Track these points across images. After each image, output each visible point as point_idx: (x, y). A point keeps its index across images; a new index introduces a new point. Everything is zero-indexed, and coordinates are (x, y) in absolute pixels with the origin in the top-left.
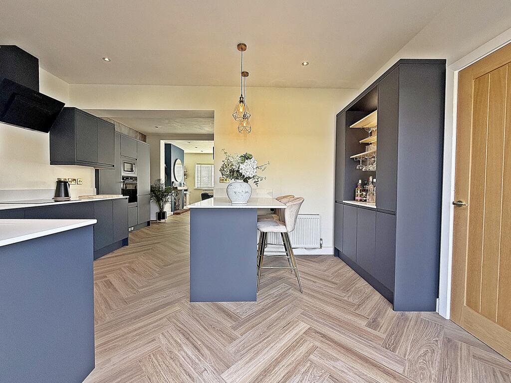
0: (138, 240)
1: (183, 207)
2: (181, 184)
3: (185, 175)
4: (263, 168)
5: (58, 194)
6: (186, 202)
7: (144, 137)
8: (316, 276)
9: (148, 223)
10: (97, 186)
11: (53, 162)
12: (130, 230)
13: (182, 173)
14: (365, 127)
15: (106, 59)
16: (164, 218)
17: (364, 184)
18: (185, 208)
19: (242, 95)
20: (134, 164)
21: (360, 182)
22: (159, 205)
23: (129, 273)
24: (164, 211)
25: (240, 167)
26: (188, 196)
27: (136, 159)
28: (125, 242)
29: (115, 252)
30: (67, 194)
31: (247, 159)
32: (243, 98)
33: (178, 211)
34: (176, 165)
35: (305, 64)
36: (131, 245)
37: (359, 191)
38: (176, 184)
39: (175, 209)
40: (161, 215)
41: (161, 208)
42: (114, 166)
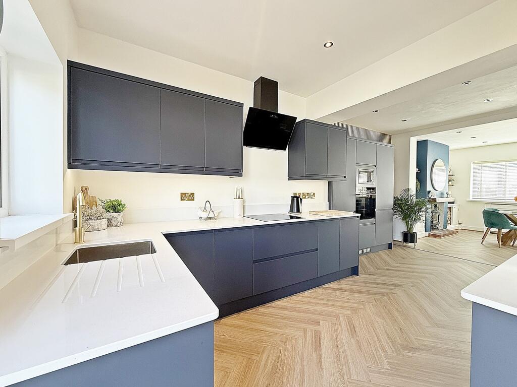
0: (372, 270)
1: (445, 227)
2: (442, 194)
3: (449, 181)
6: (450, 219)
7: (388, 137)
9: (390, 246)
10: (329, 200)
11: (291, 177)
13: (445, 178)
16: (412, 241)
18: (449, 227)
20: (372, 172)
22: (407, 224)
23: (347, 333)
24: (414, 231)
26: (454, 211)
27: (376, 166)
28: (355, 271)
29: (342, 281)
33: (436, 232)
34: (434, 168)
36: (362, 277)
38: (434, 195)
39: (431, 227)
40: (409, 237)
41: (410, 227)
42: (345, 177)
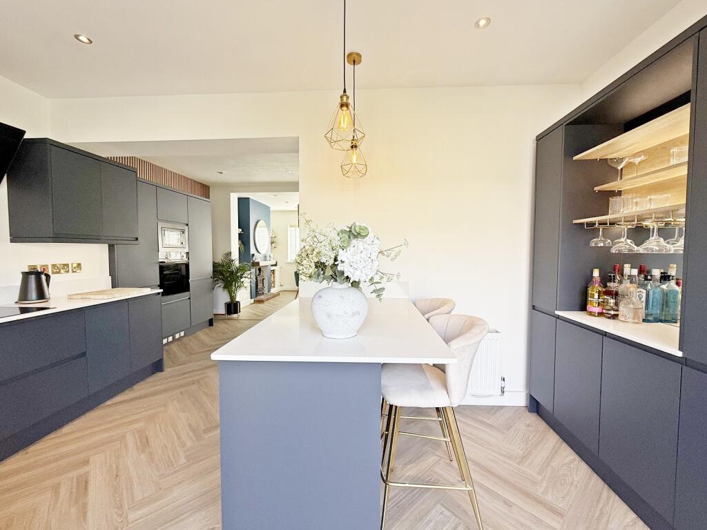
0: (184, 358)
1: (269, 291)
2: (265, 257)
3: (272, 243)
4: (393, 254)
5: (24, 295)
6: (274, 282)
7: (206, 190)
8: (506, 482)
9: (211, 323)
10: (112, 273)
11: (16, 237)
12: (165, 341)
13: (268, 241)
14: (610, 157)
15: (81, 38)
16: (236, 312)
17: (605, 279)
18: (272, 291)
19: (345, 91)
20: (183, 232)
21: (596, 273)
22: (230, 291)
24: (237, 300)
25: (339, 259)
26: (276, 273)
27: (187, 225)
28: (158, 367)
30: (41, 295)
31: (355, 237)
32: (348, 97)
33: (261, 297)
34: (257, 229)
35: (482, 22)
36: (168, 371)
37: (596, 296)
38: (258, 258)
39: (256, 292)
40: (233, 308)
41: (233, 296)
42: (137, 239)
